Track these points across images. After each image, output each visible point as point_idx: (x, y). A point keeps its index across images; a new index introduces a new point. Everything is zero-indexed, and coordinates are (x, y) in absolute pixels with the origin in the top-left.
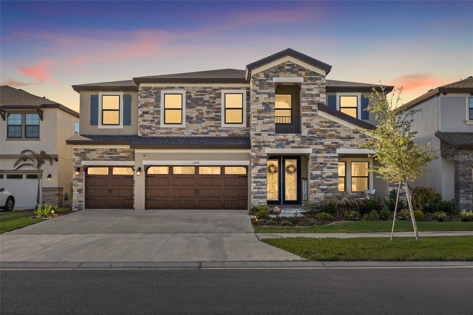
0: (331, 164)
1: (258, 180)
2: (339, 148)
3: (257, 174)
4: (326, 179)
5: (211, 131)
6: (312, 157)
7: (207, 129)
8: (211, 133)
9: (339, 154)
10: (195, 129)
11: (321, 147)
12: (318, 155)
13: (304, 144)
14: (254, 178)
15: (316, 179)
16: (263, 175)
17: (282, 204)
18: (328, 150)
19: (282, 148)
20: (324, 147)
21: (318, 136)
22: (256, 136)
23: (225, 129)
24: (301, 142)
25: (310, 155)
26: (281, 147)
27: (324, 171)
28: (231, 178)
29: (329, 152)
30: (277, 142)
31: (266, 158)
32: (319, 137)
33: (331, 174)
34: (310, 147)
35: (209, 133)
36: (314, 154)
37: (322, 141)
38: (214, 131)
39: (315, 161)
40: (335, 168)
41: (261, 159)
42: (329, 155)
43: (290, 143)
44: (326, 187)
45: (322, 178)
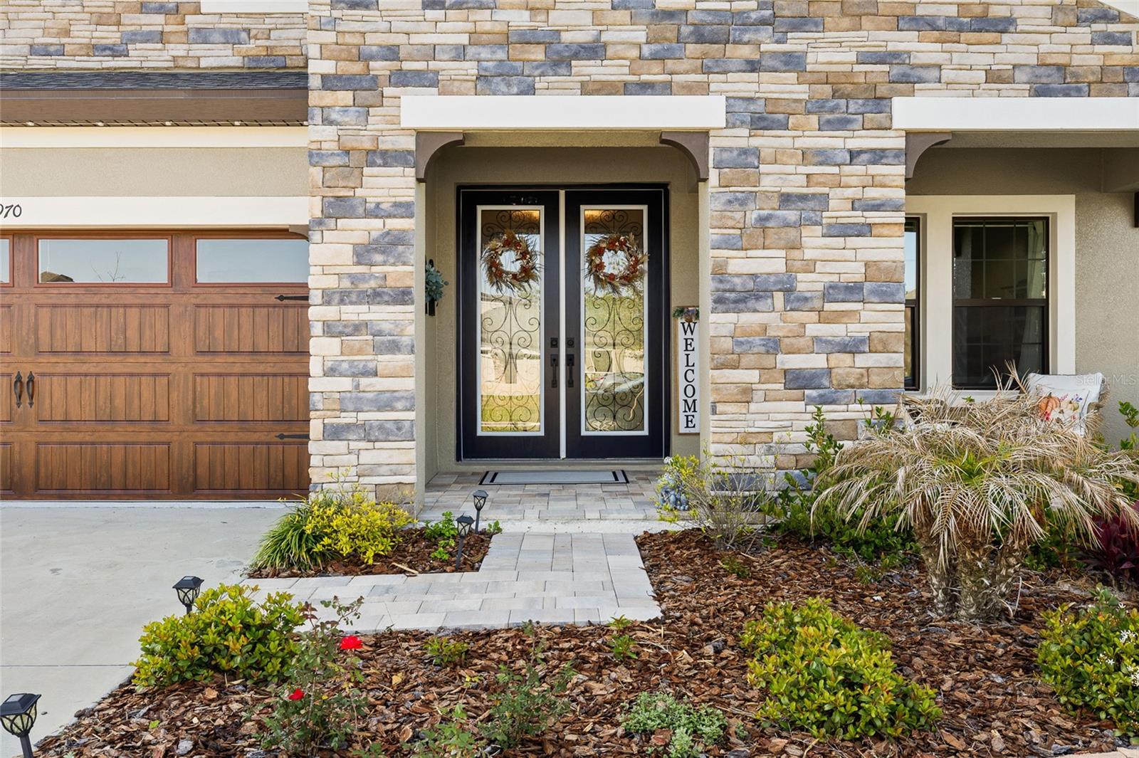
0: (854, 204)
1: (352, 313)
2: (912, 93)
3: (350, 275)
4: (817, 304)
5: (142, 34)
6: (725, 155)
7: (119, 24)
8: (139, 46)
9: (909, 134)
10: (49, 24)
11: (785, 87)
12: (766, 141)
13: (669, 63)
14: (327, 300)
15: (752, 303)
16: (390, 283)
17: (563, 454)
18: (832, 111)
19: (521, 93)
20: (805, 87)
21: (768, 13)
22: (336, 13)
23: (226, 24)
24: (646, 50)
25: (713, 142)
26: (509, 85)
27: (809, 254)
28: (231, 306)
29: (842, 124)
30: (485, 53)
31: (406, 164)
32: (775, 16)
33: (853, 272)
34: (713, 87)
35: (130, 47)
36: (741, 138)
37: (795, 42)
38: (161, 37)
39: (746, 181)
40: (885, 231)
41: (375, 170)
42: (838, 143)
43: (576, 56)
44: (817, 361)
45: (795, 300)
